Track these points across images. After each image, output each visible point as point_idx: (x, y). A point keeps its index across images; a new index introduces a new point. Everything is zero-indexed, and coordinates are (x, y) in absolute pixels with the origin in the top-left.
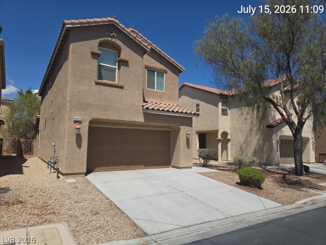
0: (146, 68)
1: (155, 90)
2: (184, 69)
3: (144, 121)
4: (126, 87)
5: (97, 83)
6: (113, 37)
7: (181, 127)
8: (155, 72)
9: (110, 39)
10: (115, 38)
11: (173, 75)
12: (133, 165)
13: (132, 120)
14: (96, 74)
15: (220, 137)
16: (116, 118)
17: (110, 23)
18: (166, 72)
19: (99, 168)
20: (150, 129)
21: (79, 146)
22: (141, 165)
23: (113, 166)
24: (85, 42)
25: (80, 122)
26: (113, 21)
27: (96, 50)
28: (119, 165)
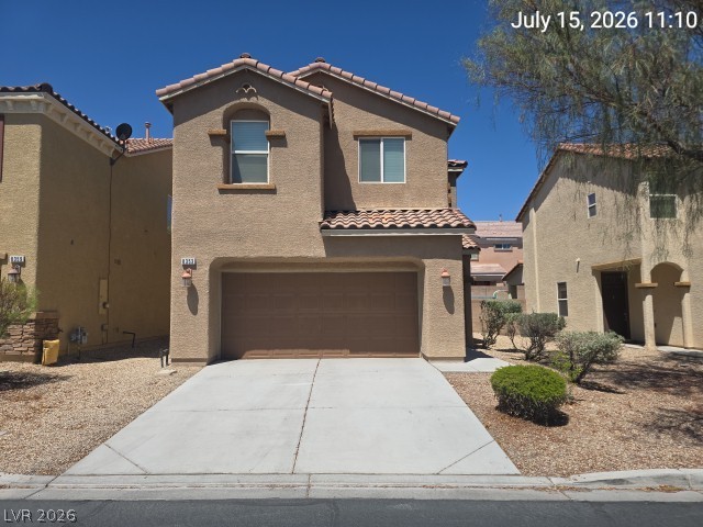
0: (356, 138)
1: (382, 182)
2: (458, 119)
3: (324, 255)
4: (281, 190)
5: (222, 191)
6: (251, 94)
7: (427, 262)
8: (379, 142)
9: (245, 100)
10: (255, 95)
11: (430, 139)
12: (323, 348)
13: (296, 254)
14: (220, 174)
15: (646, 279)
16: (261, 254)
17: (240, 69)
18: (409, 137)
19: (253, 352)
20: (357, 270)
21: (194, 310)
22: (342, 348)
23: (280, 349)
24: (198, 119)
25: (194, 267)
26: (245, 64)
27: (220, 129)
28: (293, 348)
